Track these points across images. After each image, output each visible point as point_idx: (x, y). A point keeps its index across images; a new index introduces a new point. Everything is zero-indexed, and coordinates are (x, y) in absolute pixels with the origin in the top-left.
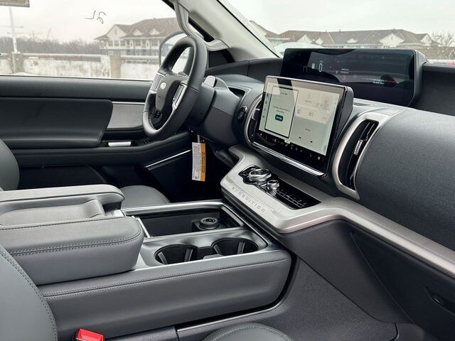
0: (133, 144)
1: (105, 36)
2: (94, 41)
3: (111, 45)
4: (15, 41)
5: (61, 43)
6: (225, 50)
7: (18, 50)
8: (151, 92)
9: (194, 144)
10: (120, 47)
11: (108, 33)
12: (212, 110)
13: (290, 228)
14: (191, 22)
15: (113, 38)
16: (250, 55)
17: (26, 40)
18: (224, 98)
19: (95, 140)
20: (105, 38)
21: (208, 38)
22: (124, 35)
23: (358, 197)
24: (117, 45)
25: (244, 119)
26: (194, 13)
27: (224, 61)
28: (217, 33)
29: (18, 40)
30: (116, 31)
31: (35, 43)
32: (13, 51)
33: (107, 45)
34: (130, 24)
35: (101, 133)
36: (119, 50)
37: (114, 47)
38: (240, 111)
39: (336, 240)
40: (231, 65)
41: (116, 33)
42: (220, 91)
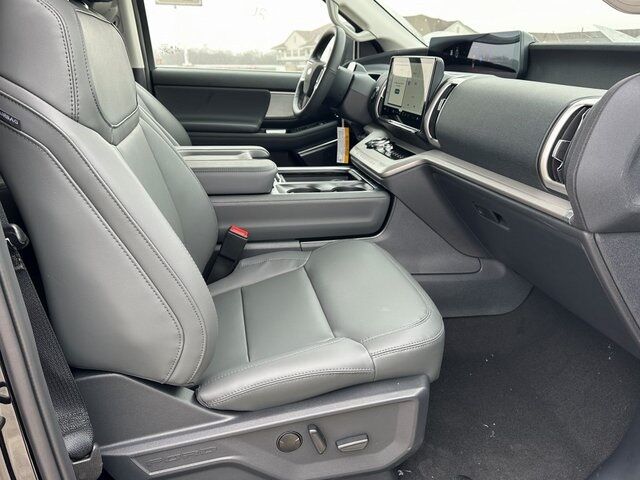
0: (287, 132)
1: (283, 45)
2: (270, 51)
3: (288, 55)
4: (186, 52)
5: (235, 55)
6: (374, 41)
7: (189, 61)
8: (302, 79)
9: (339, 129)
10: (299, 58)
11: (287, 41)
12: (350, 92)
13: (389, 173)
14: (340, 13)
15: (291, 47)
16: (400, 46)
17: (197, 52)
18: (361, 81)
19: (255, 126)
20: (283, 47)
21: (358, 30)
22: (304, 42)
23: (439, 146)
24: (296, 55)
25: (375, 98)
26: (344, 6)
27: (375, 51)
28: (366, 24)
29: (189, 51)
30: (295, 37)
31: (207, 54)
32: (184, 62)
33: (285, 54)
34: (311, 30)
35: (260, 121)
36: (297, 62)
37: (293, 58)
38: (374, 92)
39: (423, 182)
40: (381, 55)
41: (295, 41)
42: (358, 75)
